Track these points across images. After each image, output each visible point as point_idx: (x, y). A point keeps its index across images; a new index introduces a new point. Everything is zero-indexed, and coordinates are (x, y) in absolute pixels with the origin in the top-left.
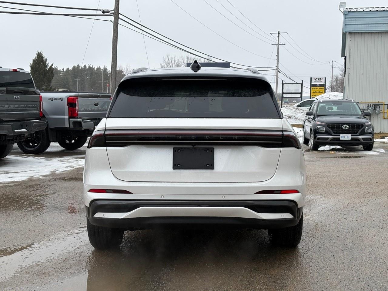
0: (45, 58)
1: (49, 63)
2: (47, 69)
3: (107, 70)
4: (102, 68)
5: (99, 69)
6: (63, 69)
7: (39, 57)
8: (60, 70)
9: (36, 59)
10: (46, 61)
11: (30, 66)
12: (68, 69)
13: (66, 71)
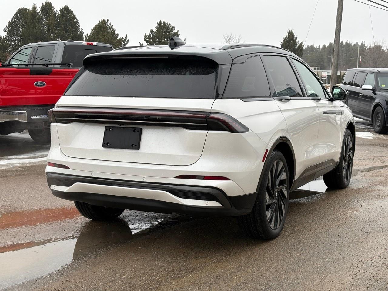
0: (295, 36)
1: (299, 41)
2: (296, 47)
3: (365, 45)
4: (360, 44)
5: (356, 45)
6: (319, 46)
7: (290, 35)
8: (317, 47)
9: (287, 37)
10: (296, 39)
11: (281, 44)
12: (325, 46)
13: (322, 48)
